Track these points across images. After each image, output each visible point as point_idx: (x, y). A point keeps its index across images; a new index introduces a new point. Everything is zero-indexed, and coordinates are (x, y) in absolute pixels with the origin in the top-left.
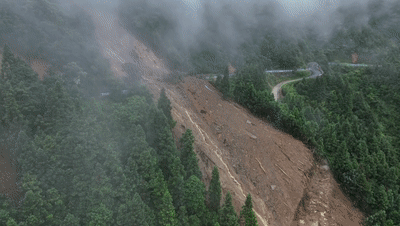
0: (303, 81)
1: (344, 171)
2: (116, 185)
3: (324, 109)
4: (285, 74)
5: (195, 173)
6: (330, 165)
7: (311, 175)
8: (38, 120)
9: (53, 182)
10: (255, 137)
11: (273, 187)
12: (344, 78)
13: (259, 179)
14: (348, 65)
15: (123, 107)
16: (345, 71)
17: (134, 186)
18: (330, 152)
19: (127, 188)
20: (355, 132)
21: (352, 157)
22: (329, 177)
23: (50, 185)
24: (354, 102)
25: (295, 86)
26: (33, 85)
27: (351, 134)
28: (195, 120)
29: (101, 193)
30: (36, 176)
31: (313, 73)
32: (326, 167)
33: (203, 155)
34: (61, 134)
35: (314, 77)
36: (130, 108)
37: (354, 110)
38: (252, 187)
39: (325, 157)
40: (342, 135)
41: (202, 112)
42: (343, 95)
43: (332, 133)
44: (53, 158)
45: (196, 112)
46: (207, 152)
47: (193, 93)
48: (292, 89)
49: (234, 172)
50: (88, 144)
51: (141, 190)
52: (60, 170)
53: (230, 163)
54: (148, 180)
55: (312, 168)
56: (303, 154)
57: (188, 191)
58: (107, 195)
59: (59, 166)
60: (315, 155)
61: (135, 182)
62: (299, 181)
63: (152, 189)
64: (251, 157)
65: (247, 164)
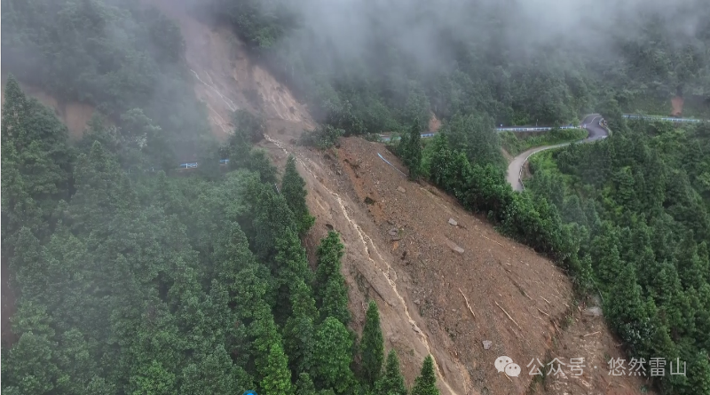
0: (571, 148)
1: (628, 319)
2: (186, 328)
3: (607, 200)
4: (539, 134)
5: (335, 313)
6: (604, 307)
7: (564, 324)
8: (59, 209)
9: (76, 319)
10: (461, 250)
11: (487, 344)
12: (653, 144)
13: (462, 327)
14: (662, 119)
15: (216, 189)
16: (655, 132)
17: (219, 332)
18: (606, 281)
19: (205, 334)
20: (657, 246)
21: (646, 295)
22: (599, 329)
23: (71, 323)
24: (668, 188)
25: (555, 156)
26: (56, 148)
27: (649, 250)
28: (352, 215)
29: (155, 342)
30: (45, 308)
31: (591, 134)
32: (596, 311)
33: (360, 278)
34: (99, 235)
35: (592, 140)
36: (229, 191)
37: (667, 204)
38: (447, 342)
39: (595, 291)
40: (631, 251)
41: (369, 201)
42: (646, 176)
43: (611, 246)
44: (78, 276)
45: (357, 200)
46: (369, 275)
47: (355, 167)
48: (548, 162)
49: (416, 313)
50: (144, 253)
51: (231, 341)
52: (88, 299)
53: (410, 296)
54: (247, 321)
55: (568, 312)
56: (552, 284)
57: (318, 344)
58: (166, 346)
59: (89, 291)
60: (575, 287)
61: (223, 325)
62: (537, 335)
63: (252, 338)
64: (450, 286)
65: (442, 299)
